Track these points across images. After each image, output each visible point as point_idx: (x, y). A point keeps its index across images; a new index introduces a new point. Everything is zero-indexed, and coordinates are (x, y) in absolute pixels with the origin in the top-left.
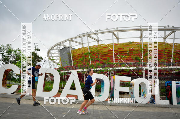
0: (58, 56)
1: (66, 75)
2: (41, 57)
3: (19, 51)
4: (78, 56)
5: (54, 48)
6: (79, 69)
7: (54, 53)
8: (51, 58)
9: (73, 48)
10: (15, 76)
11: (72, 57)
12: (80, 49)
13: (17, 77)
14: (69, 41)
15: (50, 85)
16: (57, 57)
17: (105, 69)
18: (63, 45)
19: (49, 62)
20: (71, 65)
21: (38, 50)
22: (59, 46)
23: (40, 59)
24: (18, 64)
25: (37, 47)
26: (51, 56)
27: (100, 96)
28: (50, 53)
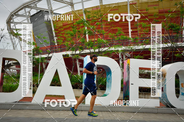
4: (65, 27)
7: (21, 23)
8: (15, 31)
17: (113, 49)
18: (36, 8)
20: (52, 44)
26: (14, 28)
27: (105, 95)
28: (12, 23)
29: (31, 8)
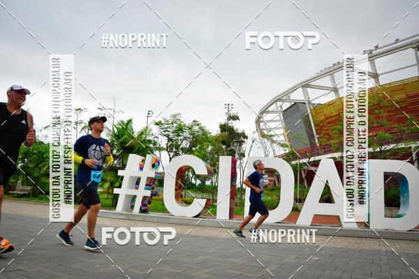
0: (281, 126)
1: (305, 170)
2: (244, 133)
3: (198, 125)
4: (328, 120)
5: (270, 109)
6: (336, 152)
7: (271, 121)
8: (265, 132)
9: (313, 102)
10: (193, 179)
11: (313, 125)
12: (330, 104)
13: (198, 182)
14: (303, 87)
15: (269, 195)
16: (279, 128)
17: (402, 145)
18: (289, 101)
19: (262, 143)
20: (313, 144)
21: (235, 118)
22: (279, 103)
23: (242, 139)
24: (196, 153)
25: (233, 112)
26: (264, 128)
27: (400, 216)
28: (262, 121)
29: (284, 101)
